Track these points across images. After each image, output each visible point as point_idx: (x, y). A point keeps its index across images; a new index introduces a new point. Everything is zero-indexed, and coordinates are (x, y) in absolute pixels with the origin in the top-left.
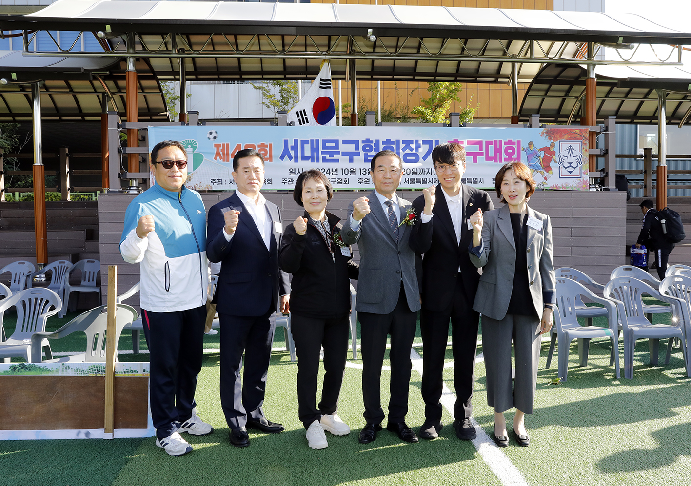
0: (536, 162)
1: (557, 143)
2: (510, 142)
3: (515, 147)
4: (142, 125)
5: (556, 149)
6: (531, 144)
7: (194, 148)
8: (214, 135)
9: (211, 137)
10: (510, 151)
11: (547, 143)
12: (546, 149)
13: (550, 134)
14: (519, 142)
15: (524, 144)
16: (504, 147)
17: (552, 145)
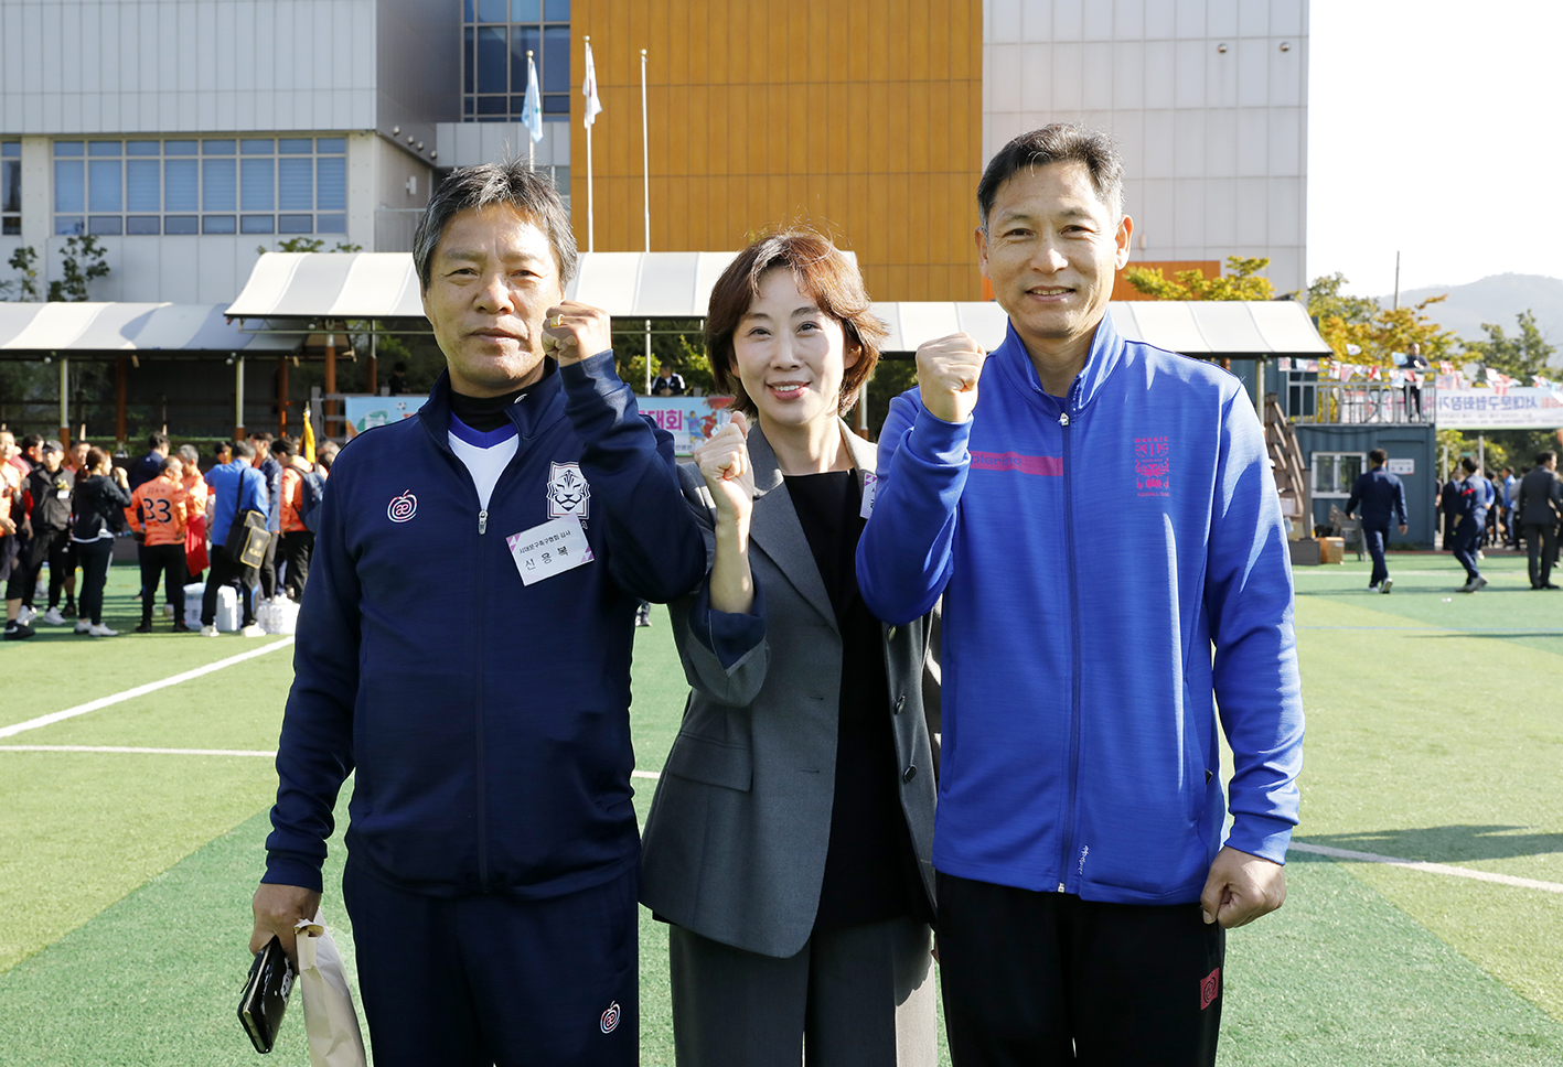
0: (698, 430)
1: (718, 412)
2: (672, 412)
3: (677, 416)
4: (339, 397)
5: (717, 417)
6: (692, 413)
7: (385, 417)
8: (403, 405)
9: (401, 407)
10: (672, 420)
11: (708, 412)
12: (708, 418)
13: (712, 404)
14: (680, 412)
15: (686, 413)
16: (666, 416)
17: (714, 414)
